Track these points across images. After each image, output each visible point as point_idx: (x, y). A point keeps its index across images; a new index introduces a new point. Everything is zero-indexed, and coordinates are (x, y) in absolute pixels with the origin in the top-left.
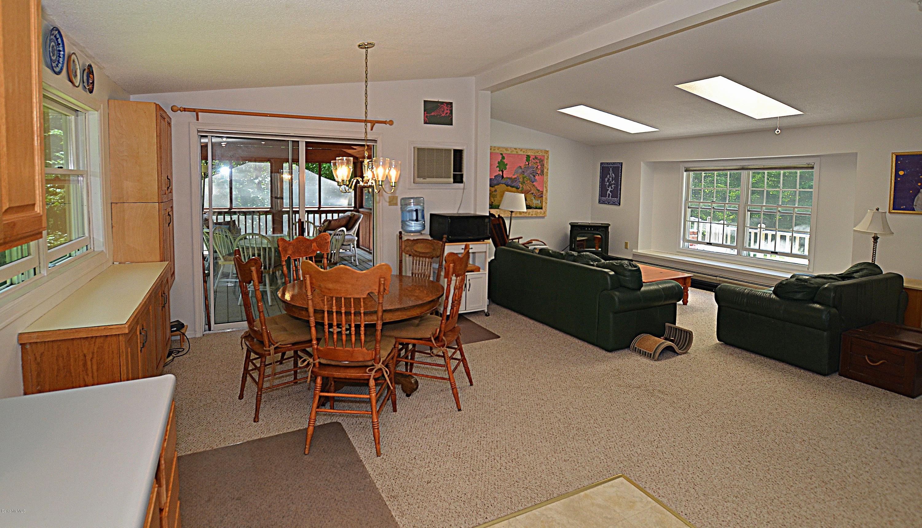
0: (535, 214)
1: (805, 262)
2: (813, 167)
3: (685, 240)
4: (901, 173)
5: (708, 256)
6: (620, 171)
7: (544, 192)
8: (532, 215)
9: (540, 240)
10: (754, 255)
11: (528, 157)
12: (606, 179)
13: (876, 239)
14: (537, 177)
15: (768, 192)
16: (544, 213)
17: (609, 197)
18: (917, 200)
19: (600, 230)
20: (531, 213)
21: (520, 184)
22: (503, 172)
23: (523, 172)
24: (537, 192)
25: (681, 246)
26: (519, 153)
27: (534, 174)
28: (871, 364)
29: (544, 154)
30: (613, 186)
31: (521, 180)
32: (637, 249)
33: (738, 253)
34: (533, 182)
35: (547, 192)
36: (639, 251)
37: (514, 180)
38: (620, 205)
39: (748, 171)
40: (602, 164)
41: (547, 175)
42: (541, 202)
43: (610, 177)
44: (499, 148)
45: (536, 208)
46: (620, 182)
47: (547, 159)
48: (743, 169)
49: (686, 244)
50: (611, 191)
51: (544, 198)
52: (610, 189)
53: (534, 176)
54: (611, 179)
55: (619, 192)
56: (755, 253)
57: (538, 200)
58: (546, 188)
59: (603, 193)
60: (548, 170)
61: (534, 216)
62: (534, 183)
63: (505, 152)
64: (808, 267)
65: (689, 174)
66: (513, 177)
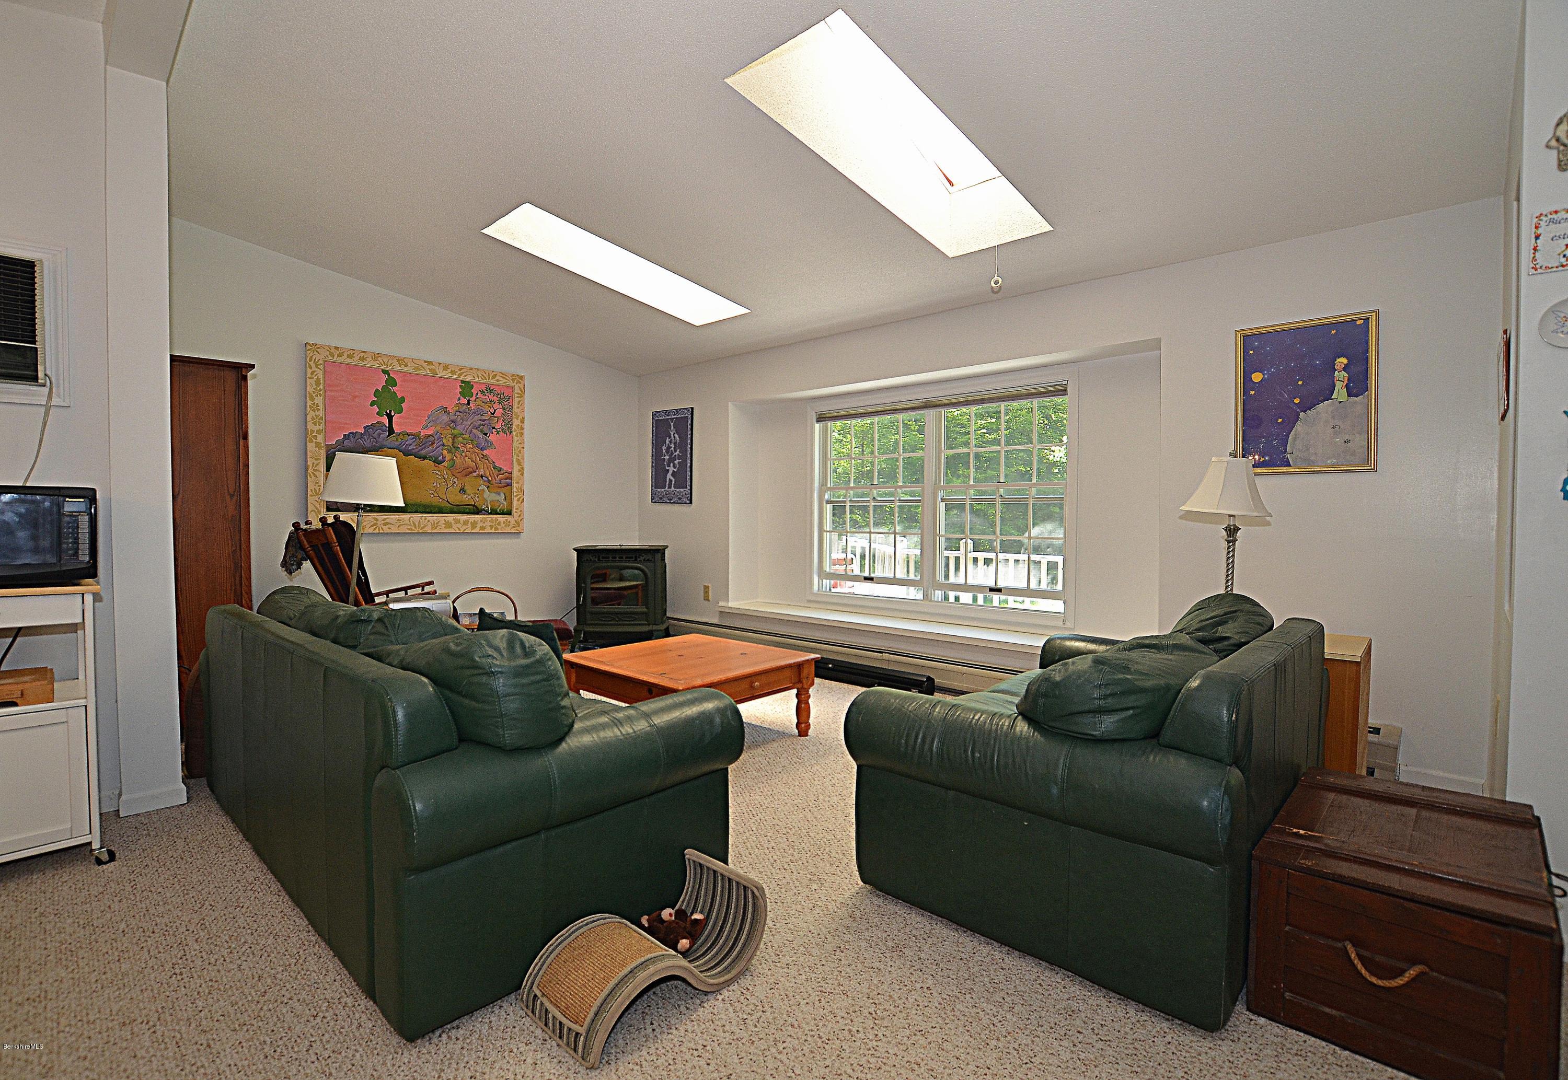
0: (491, 527)
1: (1057, 606)
2: (1065, 390)
3: (823, 575)
4: (1257, 377)
5: (867, 607)
6: (689, 427)
7: (515, 474)
8: (482, 528)
9: (496, 588)
10: (957, 599)
11: (466, 387)
12: (664, 448)
13: (1232, 531)
14: (492, 437)
15: (977, 456)
16: (518, 524)
17: (670, 487)
18: (1295, 440)
19: (642, 558)
20: (480, 524)
21: (445, 452)
22: (390, 417)
23: (454, 421)
24: (495, 472)
25: (816, 588)
26: (440, 374)
27: (485, 428)
28: (1374, 980)
29: (511, 383)
30: (676, 462)
31: (448, 441)
32: (728, 601)
33: (926, 597)
34: (482, 449)
35: (522, 474)
36: (731, 604)
37: (429, 440)
38: (691, 503)
39: (938, 410)
40: (654, 414)
41: (522, 434)
42: (509, 498)
43: (670, 442)
44: (376, 356)
45: (494, 512)
46: (689, 451)
47: (522, 395)
48: (927, 406)
49: (826, 582)
50: (673, 474)
51: (514, 489)
52: (671, 469)
53: (486, 434)
54: (672, 445)
55: (689, 473)
56: (958, 593)
57: (498, 494)
58: (519, 463)
59: (659, 480)
60: (523, 421)
61: (488, 530)
62: (485, 452)
63: (397, 367)
64: (1064, 616)
65: (827, 427)
66: (424, 433)
